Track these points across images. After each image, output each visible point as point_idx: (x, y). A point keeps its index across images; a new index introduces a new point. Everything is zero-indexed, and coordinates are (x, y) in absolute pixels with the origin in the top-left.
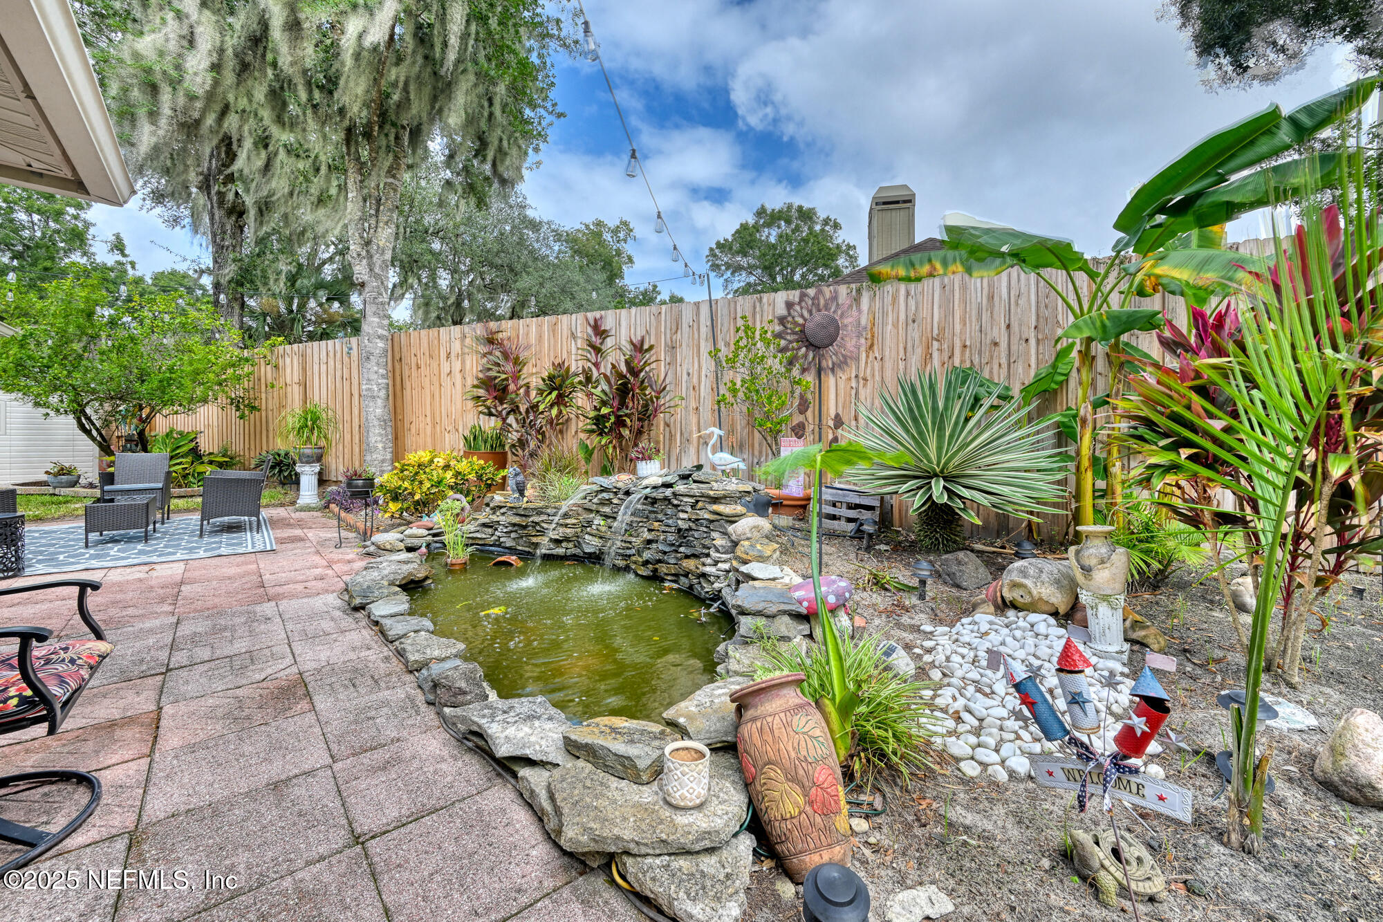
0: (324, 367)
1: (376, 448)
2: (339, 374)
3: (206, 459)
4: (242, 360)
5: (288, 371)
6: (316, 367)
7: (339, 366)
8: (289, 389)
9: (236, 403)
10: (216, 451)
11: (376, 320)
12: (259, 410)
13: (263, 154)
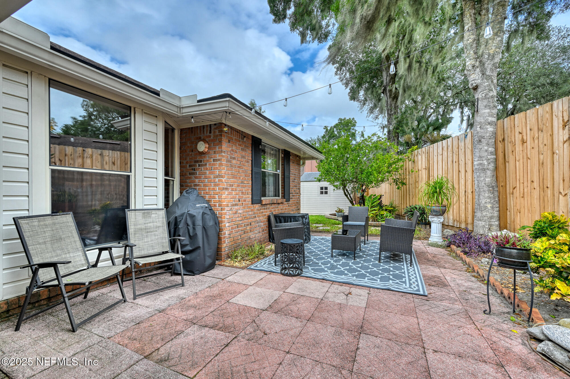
0: (440, 157)
1: (486, 207)
2: (450, 160)
3: (384, 208)
4: (399, 160)
5: (420, 163)
6: (435, 158)
7: (450, 154)
8: (420, 172)
9: (396, 181)
10: (388, 205)
11: (487, 111)
12: (406, 185)
13: (408, 61)
